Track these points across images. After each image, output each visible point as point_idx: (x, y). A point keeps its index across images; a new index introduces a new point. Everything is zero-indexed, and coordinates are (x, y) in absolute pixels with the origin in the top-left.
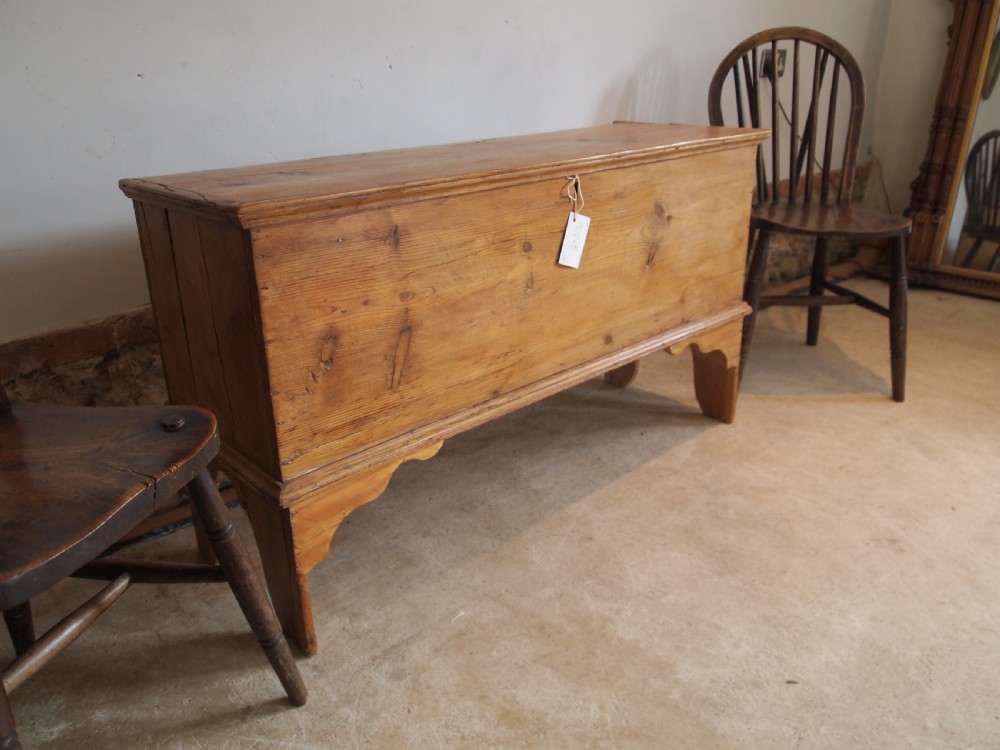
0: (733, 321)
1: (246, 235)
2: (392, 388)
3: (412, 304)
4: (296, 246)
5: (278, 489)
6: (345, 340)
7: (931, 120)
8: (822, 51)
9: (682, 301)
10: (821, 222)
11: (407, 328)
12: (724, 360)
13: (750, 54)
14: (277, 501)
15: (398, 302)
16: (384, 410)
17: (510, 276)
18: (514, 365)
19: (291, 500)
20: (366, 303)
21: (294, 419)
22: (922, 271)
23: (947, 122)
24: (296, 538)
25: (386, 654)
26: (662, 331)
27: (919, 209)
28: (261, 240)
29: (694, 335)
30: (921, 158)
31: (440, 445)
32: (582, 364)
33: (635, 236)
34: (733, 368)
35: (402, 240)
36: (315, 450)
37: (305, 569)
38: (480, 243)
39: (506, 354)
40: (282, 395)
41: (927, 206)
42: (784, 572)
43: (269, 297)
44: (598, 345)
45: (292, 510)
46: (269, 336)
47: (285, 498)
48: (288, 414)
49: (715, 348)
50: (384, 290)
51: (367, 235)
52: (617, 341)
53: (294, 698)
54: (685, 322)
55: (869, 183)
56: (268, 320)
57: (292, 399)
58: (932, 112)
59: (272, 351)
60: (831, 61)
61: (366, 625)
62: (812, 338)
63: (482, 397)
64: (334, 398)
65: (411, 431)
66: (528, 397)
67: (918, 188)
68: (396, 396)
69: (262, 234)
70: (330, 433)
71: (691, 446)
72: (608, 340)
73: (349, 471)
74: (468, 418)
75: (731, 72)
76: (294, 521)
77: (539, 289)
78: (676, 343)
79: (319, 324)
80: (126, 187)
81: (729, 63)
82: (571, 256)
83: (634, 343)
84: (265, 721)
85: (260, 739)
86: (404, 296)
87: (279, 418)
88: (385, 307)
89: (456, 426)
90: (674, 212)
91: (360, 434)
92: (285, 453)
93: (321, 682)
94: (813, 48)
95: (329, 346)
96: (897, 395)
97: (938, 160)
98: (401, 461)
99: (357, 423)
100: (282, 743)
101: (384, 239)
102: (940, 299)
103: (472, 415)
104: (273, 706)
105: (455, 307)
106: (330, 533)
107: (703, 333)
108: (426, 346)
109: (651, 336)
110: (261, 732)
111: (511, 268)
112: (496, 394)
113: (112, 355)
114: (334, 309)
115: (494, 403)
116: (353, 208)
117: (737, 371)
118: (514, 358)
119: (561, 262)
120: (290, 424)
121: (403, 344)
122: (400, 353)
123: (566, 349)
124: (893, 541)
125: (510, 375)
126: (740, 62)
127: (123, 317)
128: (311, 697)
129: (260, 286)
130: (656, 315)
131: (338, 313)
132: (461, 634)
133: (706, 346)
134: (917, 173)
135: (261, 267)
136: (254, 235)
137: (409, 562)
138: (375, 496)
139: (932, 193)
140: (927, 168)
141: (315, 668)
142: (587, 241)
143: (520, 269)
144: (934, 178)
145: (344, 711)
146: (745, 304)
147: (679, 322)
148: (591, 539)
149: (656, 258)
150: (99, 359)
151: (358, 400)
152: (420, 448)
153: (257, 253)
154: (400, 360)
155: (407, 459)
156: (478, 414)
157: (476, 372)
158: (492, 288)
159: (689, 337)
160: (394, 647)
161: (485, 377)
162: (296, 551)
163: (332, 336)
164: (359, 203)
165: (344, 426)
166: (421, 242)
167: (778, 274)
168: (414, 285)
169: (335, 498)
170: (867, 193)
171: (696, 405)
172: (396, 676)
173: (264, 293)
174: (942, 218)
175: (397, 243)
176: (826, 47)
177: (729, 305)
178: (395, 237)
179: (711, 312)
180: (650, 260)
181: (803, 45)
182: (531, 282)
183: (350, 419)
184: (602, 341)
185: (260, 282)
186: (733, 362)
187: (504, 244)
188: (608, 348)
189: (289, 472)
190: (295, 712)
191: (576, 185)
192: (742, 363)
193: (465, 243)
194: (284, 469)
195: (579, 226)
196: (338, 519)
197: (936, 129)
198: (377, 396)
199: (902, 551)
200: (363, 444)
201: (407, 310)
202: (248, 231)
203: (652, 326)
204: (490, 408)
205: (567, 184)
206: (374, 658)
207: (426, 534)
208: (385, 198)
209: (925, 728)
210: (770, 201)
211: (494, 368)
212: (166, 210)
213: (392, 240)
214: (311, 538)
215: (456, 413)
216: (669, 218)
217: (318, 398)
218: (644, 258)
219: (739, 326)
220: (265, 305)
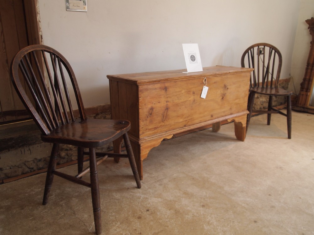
0: (244, 115)
1: (137, 87)
2: (163, 121)
3: (168, 103)
4: (147, 90)
5: (139, 140)
6: (154, 110)
7: (306, 67)
8: (271, 49)
9: (231, 109)
10: (271, 92)
11: (167, 109)
12: (242, 125)
13: (252, 49)
14: (138, 143)
15: (166, 103)
16: (161, 126)
17: (190, 99)
18: (189, 119)
19: (141, 143)
20: (159, 102)
21: (143, 125)
22: (303, 108)
23: (310, 67)
24: (141, 152)
25: (158, 181)
26: (225, 116)
27: (302, 91)
28: (140, 88)
29: (234, 117)
30: (303, 77)
31: (172, 136)
32: (205, 121)
33: (220, 92)
34: (244, 127)
35: (167, 90)
36: (146, 133)
37: (142, 159)
38: (183, 91)
39: (188, 117)
40: (141, 120)
41: (305, 90)
42: (252, 172)
43: (141, 99)
44: (209, 117)
45: (141, 145)
46: (140, 107)
47: (140, 142)
48: (142, 124)
49: (240, 121)
50: (163, 100)
51: (160, 88)
52: (214, 117)
53: (139, 187)
54: (231, 114)
55: (290, 83)
56: (140, 104)
57: (143, 121)
58: (306, 64)
59: (140, 111)
60: (273, 51)
61: (153, 176)
62: (269, 123)
63: (182, 126)
64: (151, 122)
65: (166, 132)
66: (192, 127)
67: (302, 85)
68: (164, 123)
69: (141, 87)
70: (150, 130)
71: (233, 146)
72: (212, 116)
73: (153, 138)
74: (178, 130)
75: (247, 53)
76: (141, 148)
77: (196, 103)
78: (229, 119)
79: (149, 106)
80: (108, 77)
81: (247, 51)
82: (204, 95)
83: (218, 118)
84: (133, 190)
85: (131, 193)
86: (167, 102)
87: (140, 125)
88: (163, 104)
89: (176, 132)
90: (229, 87)
91: (156, 131)
92: (140, 133)
93: (144, 185)
94: (269, 48)
95: (151, 111)
96: (289, 137)
97: (308, 77)
98: (164, 138)
99: (155, 128)
100: (136, 194)
101: (163, 89)
102: (308, 115)
103: (180, 130)
104: (134, 188)
105: (177, 105)
106: (148, 152)
107: (236, 117)
108: (170, 113)
109: (223, 116)
110: (132, 192)
111: (190, 97)
112: (185, 126)
113: (97, 114)
114: (153, 103)
115: (185, 128)
116: (158, 82)
117: (245, 128)
118: (190, 118)
119: (201, 97)
120: (142, 126)
121: (166, 112)
122: (165, 114)
123: (202, 117)
124: (281, 168)
125: (189, 122)
126: (250, 51)
127: (100, 106)
128: (142, 187)
129: (139, 97)
130: (224, 111)
131: (153, 104)
132: (175, 179)
133: (237, 120)
134: (302, 81)
135: (140, 93)
136: (139, 87)
137: (163, 165)
138: (157, 145)
139: (306, 86)
140: (305, 79)
141: (142, 182)
142: (207, 92)
143: (192, 98)
144: (306, 82)
145: (149, 190)
146: (248, 111)
147: (230, 114)
148: (206, 163)
149: (224, 98)
150: (95, 115)
151: (156, 123)
152: (168, 136)
153: (139, 90)
154: (165, 115)
155: (165, 138)
156: (181, 130)
157: (181, 120)
158: (185, 102)
159: (232, 118)
160: (160, 180)
161: (183, 121)
162: (141, 155)
163: (152, 109)
164: (159, 81)
165: (152, 129)
166: (171, 90)
167: (262, 107)
168: (169, 99)
169: (149, 144)
170: (289, 86)
171: (235, 137)
172: (161, 185)
173: (140, 98)
174: (309, 93)
175: (166, 90)
176: (272, 48)
177: (243, 111)
178: (166, 89)
179: (238, 112)
180: (223, 98)
181: (266, 47)
182: (194, 101)
183: (154, 127)
184: (210, 116)
185: (139, 96)
186: (244, 125)
187: (188, 92)
188: (212, 118)
189: (141, 137)
190: (139, 190)
191: (205, 80)
192: (247, 127)
193: (180, 91)
194: (140, 136)
195: (205, 89)
196: (149, 149)
197: (307, 69)
198: (160, 123)
199: (283, 170)
200: (156, 133)
201: (167, 105)
202: (138, 86)
203: (223, 114)
204: (184, 129)
205: (203, 80)
206: (155, 182)
207: (166, 160)
208: (165, 81)
209: (280, 202)
210: (257, 86)
211: (185, 120)
212: (118, 82)
213: (165, 90)
214: (144, 153)
215: (176, 129)
216: (228, 88)
217: (148, 122)
218: (221, 98)
219: (246, 116)
220: (140, 101)
